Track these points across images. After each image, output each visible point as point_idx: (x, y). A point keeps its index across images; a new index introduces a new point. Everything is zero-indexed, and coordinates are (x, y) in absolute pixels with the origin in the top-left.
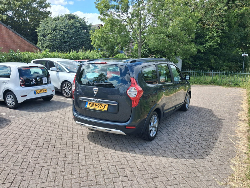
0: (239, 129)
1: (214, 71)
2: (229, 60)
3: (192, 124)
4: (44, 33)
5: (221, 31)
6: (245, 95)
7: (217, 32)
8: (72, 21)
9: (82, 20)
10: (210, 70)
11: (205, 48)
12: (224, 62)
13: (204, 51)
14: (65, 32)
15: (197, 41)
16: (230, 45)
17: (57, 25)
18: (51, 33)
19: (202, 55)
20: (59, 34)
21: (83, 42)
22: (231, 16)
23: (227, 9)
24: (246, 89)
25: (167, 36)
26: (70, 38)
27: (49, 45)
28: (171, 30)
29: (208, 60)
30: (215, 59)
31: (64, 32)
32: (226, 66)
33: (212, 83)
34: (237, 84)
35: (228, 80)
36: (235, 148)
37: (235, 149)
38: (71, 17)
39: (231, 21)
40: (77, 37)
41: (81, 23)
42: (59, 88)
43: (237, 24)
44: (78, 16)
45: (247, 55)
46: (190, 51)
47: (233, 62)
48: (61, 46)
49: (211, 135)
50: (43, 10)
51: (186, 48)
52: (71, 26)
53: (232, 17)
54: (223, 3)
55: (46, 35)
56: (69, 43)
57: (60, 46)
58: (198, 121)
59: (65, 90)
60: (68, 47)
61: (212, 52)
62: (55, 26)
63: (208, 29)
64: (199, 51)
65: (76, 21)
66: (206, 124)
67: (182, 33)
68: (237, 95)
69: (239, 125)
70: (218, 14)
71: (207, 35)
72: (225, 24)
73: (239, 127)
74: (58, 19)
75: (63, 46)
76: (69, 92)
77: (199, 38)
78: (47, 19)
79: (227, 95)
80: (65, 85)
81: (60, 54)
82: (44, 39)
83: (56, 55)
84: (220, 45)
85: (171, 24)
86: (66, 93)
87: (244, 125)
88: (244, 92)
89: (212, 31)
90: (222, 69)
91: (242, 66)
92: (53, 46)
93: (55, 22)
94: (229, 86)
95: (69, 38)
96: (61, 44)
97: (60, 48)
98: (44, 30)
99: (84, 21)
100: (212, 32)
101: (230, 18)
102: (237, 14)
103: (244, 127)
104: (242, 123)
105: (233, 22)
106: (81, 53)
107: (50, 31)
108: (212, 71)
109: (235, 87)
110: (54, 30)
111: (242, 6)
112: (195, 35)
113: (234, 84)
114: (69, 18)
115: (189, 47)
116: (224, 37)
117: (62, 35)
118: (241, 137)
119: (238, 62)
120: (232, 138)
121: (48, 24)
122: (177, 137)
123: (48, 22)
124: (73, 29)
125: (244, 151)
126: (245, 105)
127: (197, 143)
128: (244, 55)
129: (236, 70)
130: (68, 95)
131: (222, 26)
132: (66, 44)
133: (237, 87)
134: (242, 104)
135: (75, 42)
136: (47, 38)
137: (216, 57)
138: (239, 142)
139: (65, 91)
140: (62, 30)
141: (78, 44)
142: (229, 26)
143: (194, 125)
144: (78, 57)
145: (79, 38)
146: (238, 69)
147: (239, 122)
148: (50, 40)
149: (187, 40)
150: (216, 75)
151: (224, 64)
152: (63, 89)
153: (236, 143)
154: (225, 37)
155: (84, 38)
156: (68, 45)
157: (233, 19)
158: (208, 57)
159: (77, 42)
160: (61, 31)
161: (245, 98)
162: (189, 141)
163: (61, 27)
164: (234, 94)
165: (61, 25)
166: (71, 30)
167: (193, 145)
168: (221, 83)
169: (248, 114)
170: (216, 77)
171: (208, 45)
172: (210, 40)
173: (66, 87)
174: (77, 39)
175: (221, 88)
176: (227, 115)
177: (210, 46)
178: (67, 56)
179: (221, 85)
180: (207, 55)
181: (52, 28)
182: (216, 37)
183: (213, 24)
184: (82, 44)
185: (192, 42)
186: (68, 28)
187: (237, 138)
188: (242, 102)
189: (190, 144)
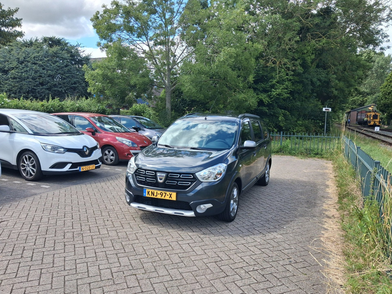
0: (326, 235)
1: (283, 133)
2: (305, 117)
3: (247, 227)
4: (5, 67)
5: (292, 73)
6: (331, 172)
7: (287, 75)
8: (55, 48)
9: (73, 47)
10: (278, 131)
11: (269, 97)
12: (298, 119)
13: (268, 101)
14: (42, 66)
15: (258, 86)
16: (305, 94)
17: (29, 53)
18: (17, 68)
19: (265, 109)
20: (32, 69)
21: (75, 83)
22: (305, 51)
23: (299, 40)
24: (331, 162)
25: (210, 78)
26: (53, 77)
27: (13, 87)
28: (217, 68)
29: (274, 116)
30: (284, 115)
31: (40, 66)
32: (300, 126)
33: (281, 151)
34: (317, 154)
35: (305, 146)
36: (322, 275)
37: (324, 277)
38: (53, 42)
39: (306, 59)
40: (64, 76)
41: (72, 52)
42: (14, 162)
43: (315, 64)
44: (67, 42)
45: (330, 109)
46: (247, 103)
47: (310, 120)
48: (35, 89)
49: (281, 248)
50: (6, 30)
51: (240, 98)
52: (54, 56)
53: (307, 52)
54: (294, 30)
55: (7, 71)
56: (49, 84)
57: (33, 89)
58: (258, 220)
59: (24, 166)
60: (47, 91)
61: (280, 104)
62: (24, 55)
63: (273, 69)
64: (261, 103)
65: (62, 49)
66: (272, 227)
67: (234, 74)
68: (319, 171)
69: (325, 227)
70: (287, 48)
71: (272, 78)
72: (297, 62)
73: (326, 229)
74: (30, 44)
75: (39, 89)
76: (32, 170)
77: (261, 81)
78: (11, 44)
79: (305, 171)
80: (24, 157)
81: (28, 103)
82: (4, 76)
83: (20, 105)
84: (291, 93)
85: (216, 60)
86: (26, 172)
87: (334, 226)
88: (328, 165)
89: (279, 72)
90: (295, 131)
91: (323, 127)
92: (21, 88)
93: (24, 49)
94: (307, 156)
95: (49, 76)
96: (34, 86)
97: (33, 93)
98: (5, 62)
99: (77, 49)
100: (279, 74)
101: (304, 54)
102: (315, 49)
103: (335, 230)
104: (330, 221)
105: (309, 60)
106: (68, 102)
107: (15, 64)
108: (280, 132)
109: (316, 159)
110: (22, 63)
111: (320, 37)
112: (254, 78)
113: (314, 153)
114: (49, 44)
115: (246, 96)
116: (296, 82)
117: (36, 72)
118: (331, 252)
119: (318, 119)
120: (316, 254)
121: (12, 52)
122: (218, 256)
123: (12, 50)
124: (56, 62)
125: (339, 282)
126: (333, 189)
127: (256, 268)
128: (326, 110)
129: (315, 131)
130: (31, 175)
131: (294, 66)
132: (44, 87)
133: (318, 158)
134: (327, 186)
135: (60, 84)
136: (9, 76)
137: (286, 112)
138: (328, 263)
139: (26, 169)
140: (38, 62)
141: (65, 87)
142: (304, 65)
143: (250, 230)
144: (62, 108)
145: (68, 77)
146: (319, 131)
147: (325, 220)
148: (14, 78)
149: (241, 85)
150: (287, 139)
151: (298, 122)
152: (21, 164)
153: (323, 264)
154: (298, 82)
155: (77, 78)
156: (48, 89)
157: (309, 55)
158: (274, 113)
159: (64, 83)
160: (35, 64)
161: (332, 176)
162: (240, 265)
163: (34, 57)
164: (315, 169)
165: (36, 54)
166: (54, 64)
167: (247, 274)
168: (294, 152)
169: (339, 205)
170: (287, 143)
171: (274, 93)
172: (277, 85)
173: (27, 161)
174: (64, 79)
175: (295, 159)
176: (306, 207)
177: (278, 95)
178: (43, 105)
179: (294, 155)
180: (273, 109)
181: (18, 59)
182: (286, 82)
183: (280, 62)
184: (74, 87)
185: (250, 88)
186: (48, 60)
187: (324, 254)
188: (327, 183)
189: (243, 271)
